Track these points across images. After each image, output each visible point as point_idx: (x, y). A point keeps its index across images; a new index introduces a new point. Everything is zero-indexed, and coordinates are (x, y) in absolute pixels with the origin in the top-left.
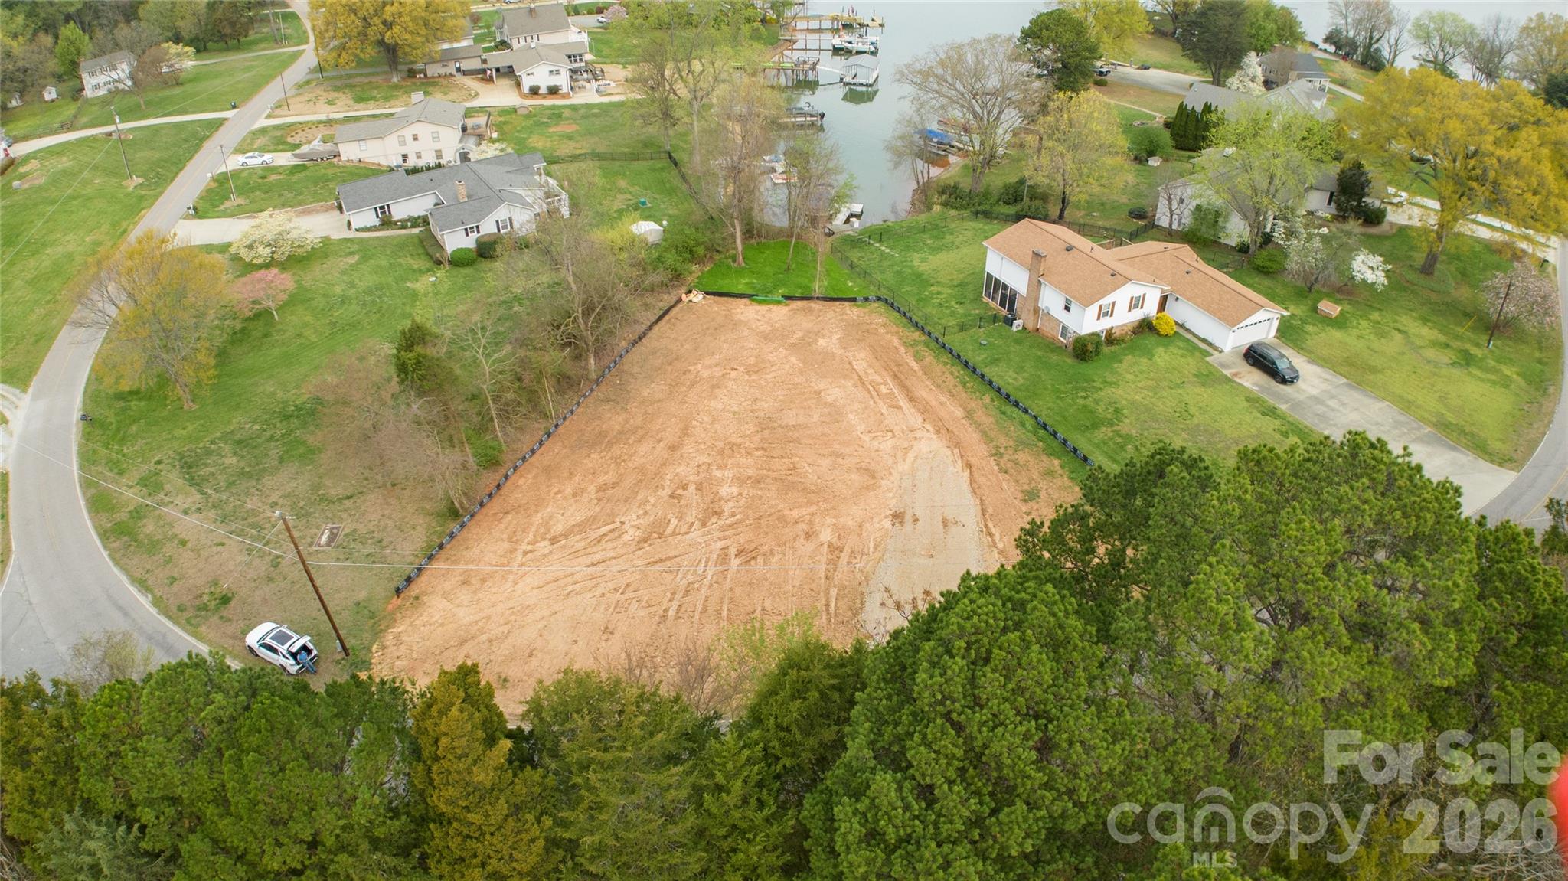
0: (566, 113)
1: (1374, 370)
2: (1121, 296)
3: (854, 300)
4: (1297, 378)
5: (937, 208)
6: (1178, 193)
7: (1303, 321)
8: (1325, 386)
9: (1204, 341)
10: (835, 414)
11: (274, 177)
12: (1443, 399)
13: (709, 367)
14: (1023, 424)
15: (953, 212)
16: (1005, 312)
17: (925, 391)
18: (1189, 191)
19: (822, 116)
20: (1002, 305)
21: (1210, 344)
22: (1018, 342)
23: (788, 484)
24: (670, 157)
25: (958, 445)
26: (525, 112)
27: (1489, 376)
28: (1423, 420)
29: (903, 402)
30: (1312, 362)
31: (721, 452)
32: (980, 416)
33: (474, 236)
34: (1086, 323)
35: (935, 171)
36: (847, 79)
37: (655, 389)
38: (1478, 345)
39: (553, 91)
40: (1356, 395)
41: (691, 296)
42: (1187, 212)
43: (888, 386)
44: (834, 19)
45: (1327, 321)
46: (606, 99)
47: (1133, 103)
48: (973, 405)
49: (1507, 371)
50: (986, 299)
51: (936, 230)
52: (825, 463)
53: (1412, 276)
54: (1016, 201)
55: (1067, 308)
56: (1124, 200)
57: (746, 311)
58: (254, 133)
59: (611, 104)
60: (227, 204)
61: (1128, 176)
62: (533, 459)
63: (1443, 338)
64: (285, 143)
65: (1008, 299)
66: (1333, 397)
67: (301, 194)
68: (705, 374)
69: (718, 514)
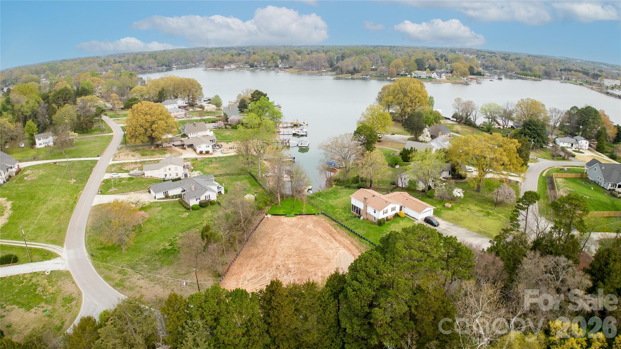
0: (214, 160)
1: (461, 220)
2: (389, 208)
3: (315, 214)
4: (439, 225)
5: (334, 186)
6: (403, 177)
7: (441, 209)
8: (447, 226)
9: (413, 218)
10: (316, 245)
11: (124, 181)
12: (480, 225)
13: (278, 235)
14: (366, 244)
15: (339, 187)
16: (358, 215)
17: (339, 237)
18: (406, 176)
19: (294, 158)
20: (357, 213)
21: (415, 218)
22: (362, 222)
23: (307, 263)
24: (250, 174)
25: (350, 250)
26: (200, 160)
27: (494, 218)
28: (475, 232)
29: (333, 241)
30: (443, 220)
31: (287, 257)
32: (355, 242)
33: (199, 201)
34: (380, 216)
35: (332, 174)
36: (300, 145)
37: (264, 242)
38: (492, 210)
39: (207, 152)
40: (456, 227)
41: (267, 216)
42: (406, 182)
43: (328, 237)
44: (291, 123)
45: (448, 209)
46: (225, 155)
47: (390, 147)
48: (352, 240)
49: (500, 215)
50: (352, 212)
51: (335, 192)
52: (316, 257)
53: (473, 193)
54: (357, 182)
55: (375, 212)
56: (389, 179)
57: (284, 219)
58: (110, 166)
59: (227, 157)
60: (110, 190)
61: (390, 172)
62: (235, 262)
63: (481, 209)
64: (122, 170)
65: (358, 211)
66: (449, 228)
67: (135, 187)
68: (277, 237)
69: (290, 272)
